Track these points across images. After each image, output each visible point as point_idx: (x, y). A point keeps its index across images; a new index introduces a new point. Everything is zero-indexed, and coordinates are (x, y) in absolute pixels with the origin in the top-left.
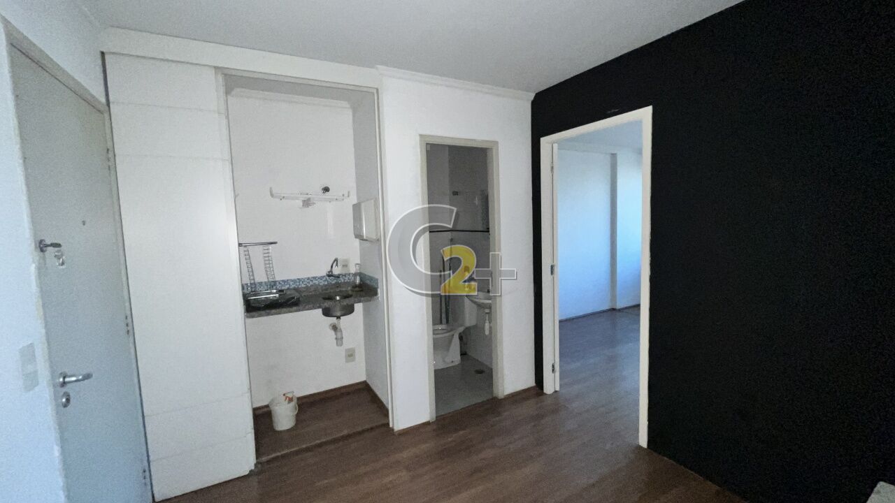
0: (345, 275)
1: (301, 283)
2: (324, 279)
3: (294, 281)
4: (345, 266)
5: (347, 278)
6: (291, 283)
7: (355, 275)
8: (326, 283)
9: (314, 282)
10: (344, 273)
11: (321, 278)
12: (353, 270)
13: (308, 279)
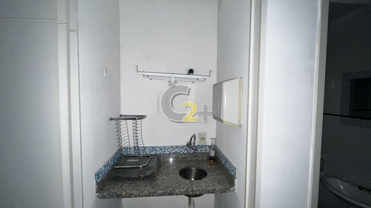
0: (202, 147)
1: (166, 150)
2: (185, 148)
3: (161, 148)
4: (203, 139)
5: (203, 149)
6: (158, 149)
7: (210, 147)
8: (186, 152)
9: (176, 150)
10: (201, 144)
11: (183, 147)
12: (209, 143)
13: (172, 147)
